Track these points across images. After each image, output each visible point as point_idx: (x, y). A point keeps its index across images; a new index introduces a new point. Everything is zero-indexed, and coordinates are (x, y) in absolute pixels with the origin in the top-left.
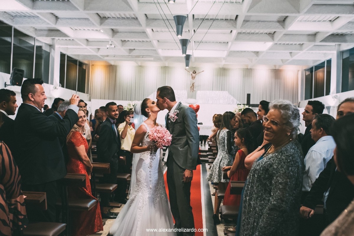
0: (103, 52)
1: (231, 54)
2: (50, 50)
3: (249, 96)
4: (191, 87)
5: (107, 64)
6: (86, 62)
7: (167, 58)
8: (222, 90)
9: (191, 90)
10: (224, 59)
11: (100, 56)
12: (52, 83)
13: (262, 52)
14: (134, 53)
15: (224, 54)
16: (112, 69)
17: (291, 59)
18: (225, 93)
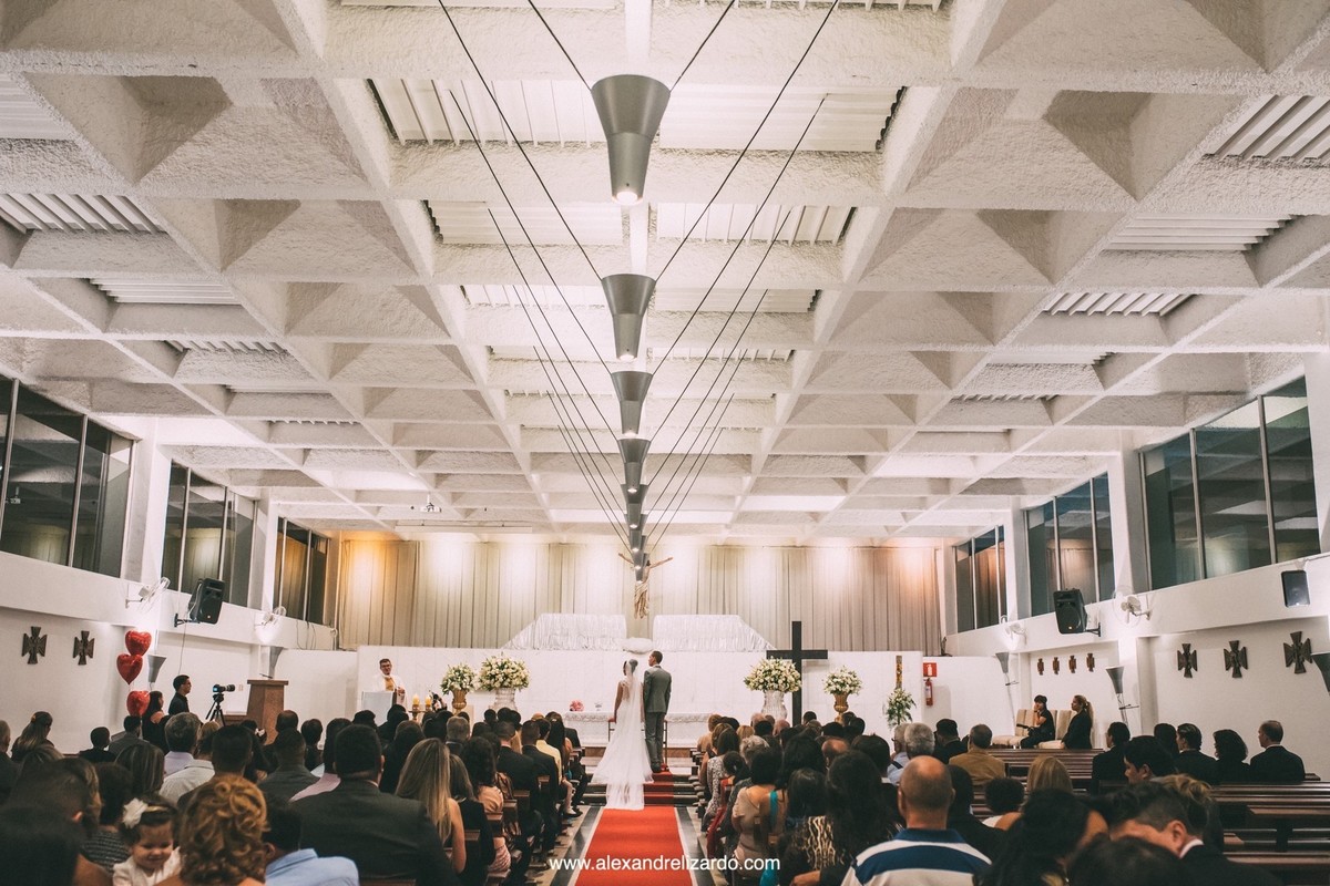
0: (390, 512)
1: (743, 517)
2: (254, 513)
3: (797, 627)
4: (637, 605)
5: (389, 538)
6: (328, 534)
7: (566, 527)
8: (724, 613)
9: (637, 611)
10: (727, 526)
11: (382, 523)
12: (257, 606)
13: (827, 513)
14: (474, 517)
15: (728, 517)
16: (403, 553)
17: (905, 525)
18: (732, 622)
